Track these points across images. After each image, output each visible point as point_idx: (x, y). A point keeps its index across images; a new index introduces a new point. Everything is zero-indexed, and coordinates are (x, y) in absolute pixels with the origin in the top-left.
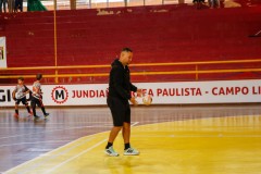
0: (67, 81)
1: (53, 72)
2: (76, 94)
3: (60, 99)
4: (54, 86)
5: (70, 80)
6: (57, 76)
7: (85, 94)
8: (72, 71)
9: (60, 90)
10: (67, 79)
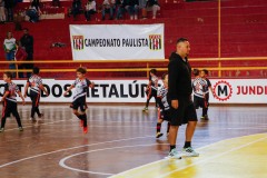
0: (234, 75)
1: (215, 64)
2: (241, 90)
3: (223, 96)
4: (217, 81)
5: (238, 73)
6: (220, 69)
7: (252, 90)
8: (241, 63)
9: (222, 86)
10: (234, 73)
